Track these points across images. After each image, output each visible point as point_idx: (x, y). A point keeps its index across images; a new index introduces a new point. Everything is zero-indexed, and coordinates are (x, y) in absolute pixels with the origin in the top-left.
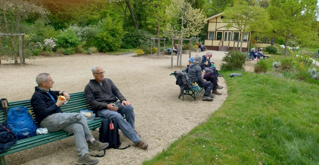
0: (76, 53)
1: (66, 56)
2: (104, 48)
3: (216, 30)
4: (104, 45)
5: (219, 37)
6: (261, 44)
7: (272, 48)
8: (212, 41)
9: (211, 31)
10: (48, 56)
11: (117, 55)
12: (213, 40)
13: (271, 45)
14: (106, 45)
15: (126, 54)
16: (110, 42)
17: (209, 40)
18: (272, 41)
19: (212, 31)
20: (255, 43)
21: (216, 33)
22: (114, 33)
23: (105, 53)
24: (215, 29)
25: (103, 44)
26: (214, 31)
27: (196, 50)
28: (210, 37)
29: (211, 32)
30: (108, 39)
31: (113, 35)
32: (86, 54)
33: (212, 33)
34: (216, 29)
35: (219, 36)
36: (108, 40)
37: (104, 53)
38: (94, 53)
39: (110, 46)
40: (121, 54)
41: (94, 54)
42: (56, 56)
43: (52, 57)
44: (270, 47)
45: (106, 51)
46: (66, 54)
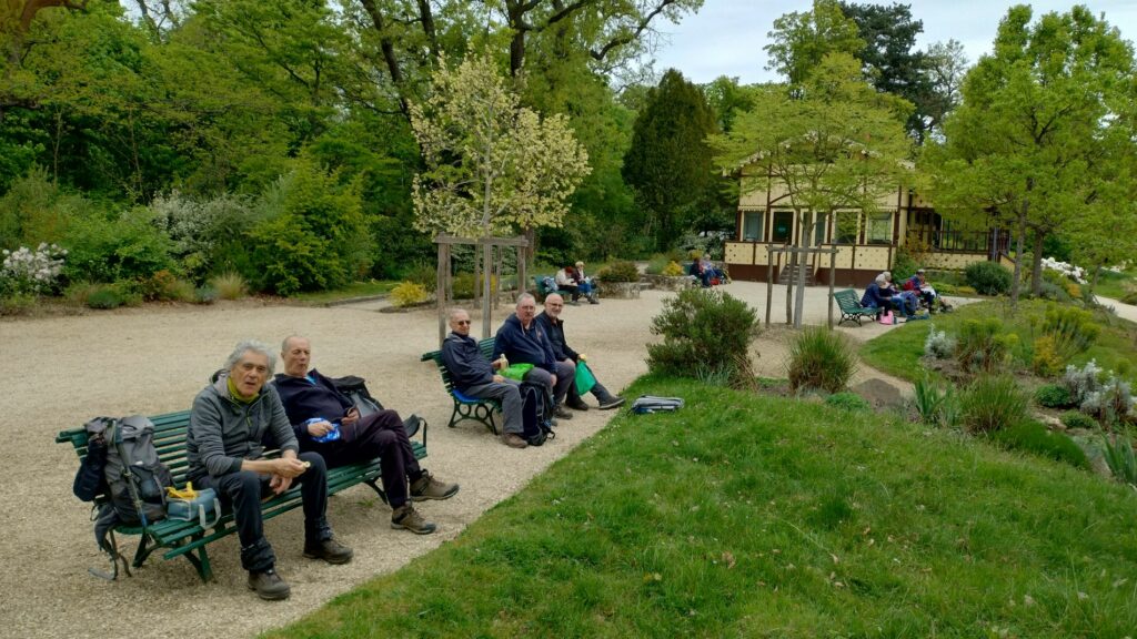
0: (147, 299)
1: (98, 312)
2: (280, 278)
3: (769, 206)
4: (280, 266)
5: (782, 230)
6: (945, 256)
7: (990, 270)
8: (755, 247)
9: (749, 209)
10: (16, 314)
11: (327, 305)
12: (755, 243)
13: (985, 258)
14: (287, 267)
15: (368, 300)
16: (302, 256)
17: (745, 241)
18: (991, 245)
19: (755, 209)
20: (922, 251)
21: (768, 215)
22: (324, 221)
23: (284, 296)
24: (766, 203)
25: (274, 263)
26: (760, 209)
27: (674, 282)
28: (747, 232)
29: (751, 212)
30: (295, 243)
31: (320, 230)
32: (193, 303)
33: (754, 216)
34: (769, 203)
35: (783, 227)
36: (293, 248)
37: (280, 300)
38: (230, 297)
39: (307, 271)
40: (343, 303)
41: (229, 303)
42: (53, 313)
43: (37, 316)
44: (979, 268)
45: (290, 291)
46: (99, 306)
